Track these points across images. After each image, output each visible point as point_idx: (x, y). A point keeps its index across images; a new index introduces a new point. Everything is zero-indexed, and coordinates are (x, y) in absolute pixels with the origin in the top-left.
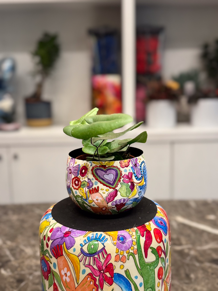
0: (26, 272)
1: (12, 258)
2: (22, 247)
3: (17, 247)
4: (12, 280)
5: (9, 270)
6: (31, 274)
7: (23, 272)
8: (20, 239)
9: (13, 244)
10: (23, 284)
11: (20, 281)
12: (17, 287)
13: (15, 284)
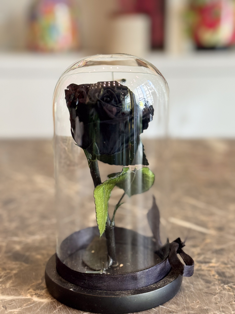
12: (4, 207)
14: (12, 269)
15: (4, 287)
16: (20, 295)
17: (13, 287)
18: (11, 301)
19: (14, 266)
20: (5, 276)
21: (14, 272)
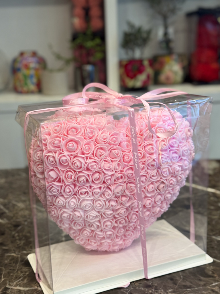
0: (20, 220)
1: (7, 211)
2: (14, 202)
3: (9, 202)
4: (9, 226)
5: (5, 219)
6: (25, 221)
7: (18, 220)
8: (11, 197)
9: (6, 201)
10: (19, 228)
11: (16, 226)
12: (15, 230)
13: (13, 228)
14: (26, 272)
15: (23, 283)
16: (32, 287)
17: (28, 282)
18: (28, 290)
19: (27, 270)
20: (23, 276)
21: (27, 273)
